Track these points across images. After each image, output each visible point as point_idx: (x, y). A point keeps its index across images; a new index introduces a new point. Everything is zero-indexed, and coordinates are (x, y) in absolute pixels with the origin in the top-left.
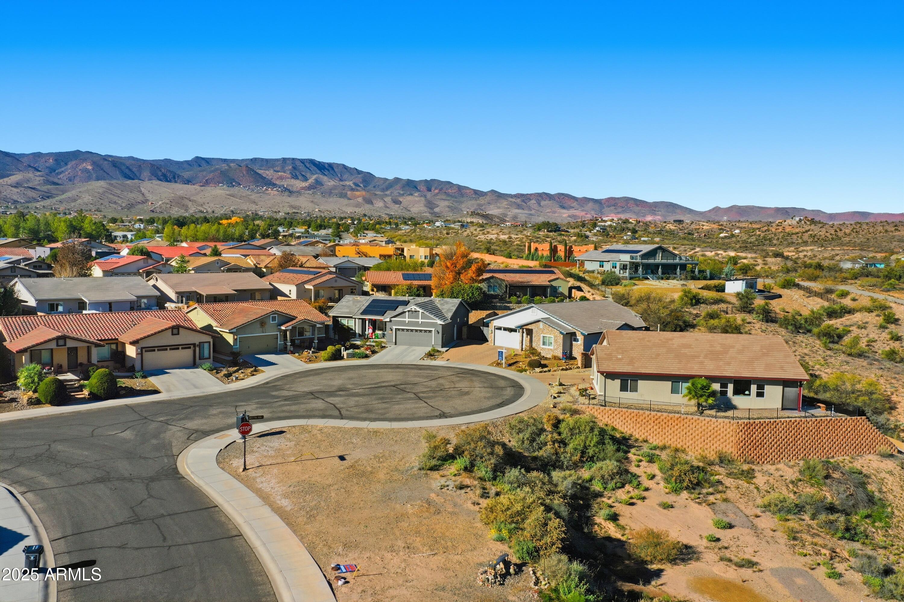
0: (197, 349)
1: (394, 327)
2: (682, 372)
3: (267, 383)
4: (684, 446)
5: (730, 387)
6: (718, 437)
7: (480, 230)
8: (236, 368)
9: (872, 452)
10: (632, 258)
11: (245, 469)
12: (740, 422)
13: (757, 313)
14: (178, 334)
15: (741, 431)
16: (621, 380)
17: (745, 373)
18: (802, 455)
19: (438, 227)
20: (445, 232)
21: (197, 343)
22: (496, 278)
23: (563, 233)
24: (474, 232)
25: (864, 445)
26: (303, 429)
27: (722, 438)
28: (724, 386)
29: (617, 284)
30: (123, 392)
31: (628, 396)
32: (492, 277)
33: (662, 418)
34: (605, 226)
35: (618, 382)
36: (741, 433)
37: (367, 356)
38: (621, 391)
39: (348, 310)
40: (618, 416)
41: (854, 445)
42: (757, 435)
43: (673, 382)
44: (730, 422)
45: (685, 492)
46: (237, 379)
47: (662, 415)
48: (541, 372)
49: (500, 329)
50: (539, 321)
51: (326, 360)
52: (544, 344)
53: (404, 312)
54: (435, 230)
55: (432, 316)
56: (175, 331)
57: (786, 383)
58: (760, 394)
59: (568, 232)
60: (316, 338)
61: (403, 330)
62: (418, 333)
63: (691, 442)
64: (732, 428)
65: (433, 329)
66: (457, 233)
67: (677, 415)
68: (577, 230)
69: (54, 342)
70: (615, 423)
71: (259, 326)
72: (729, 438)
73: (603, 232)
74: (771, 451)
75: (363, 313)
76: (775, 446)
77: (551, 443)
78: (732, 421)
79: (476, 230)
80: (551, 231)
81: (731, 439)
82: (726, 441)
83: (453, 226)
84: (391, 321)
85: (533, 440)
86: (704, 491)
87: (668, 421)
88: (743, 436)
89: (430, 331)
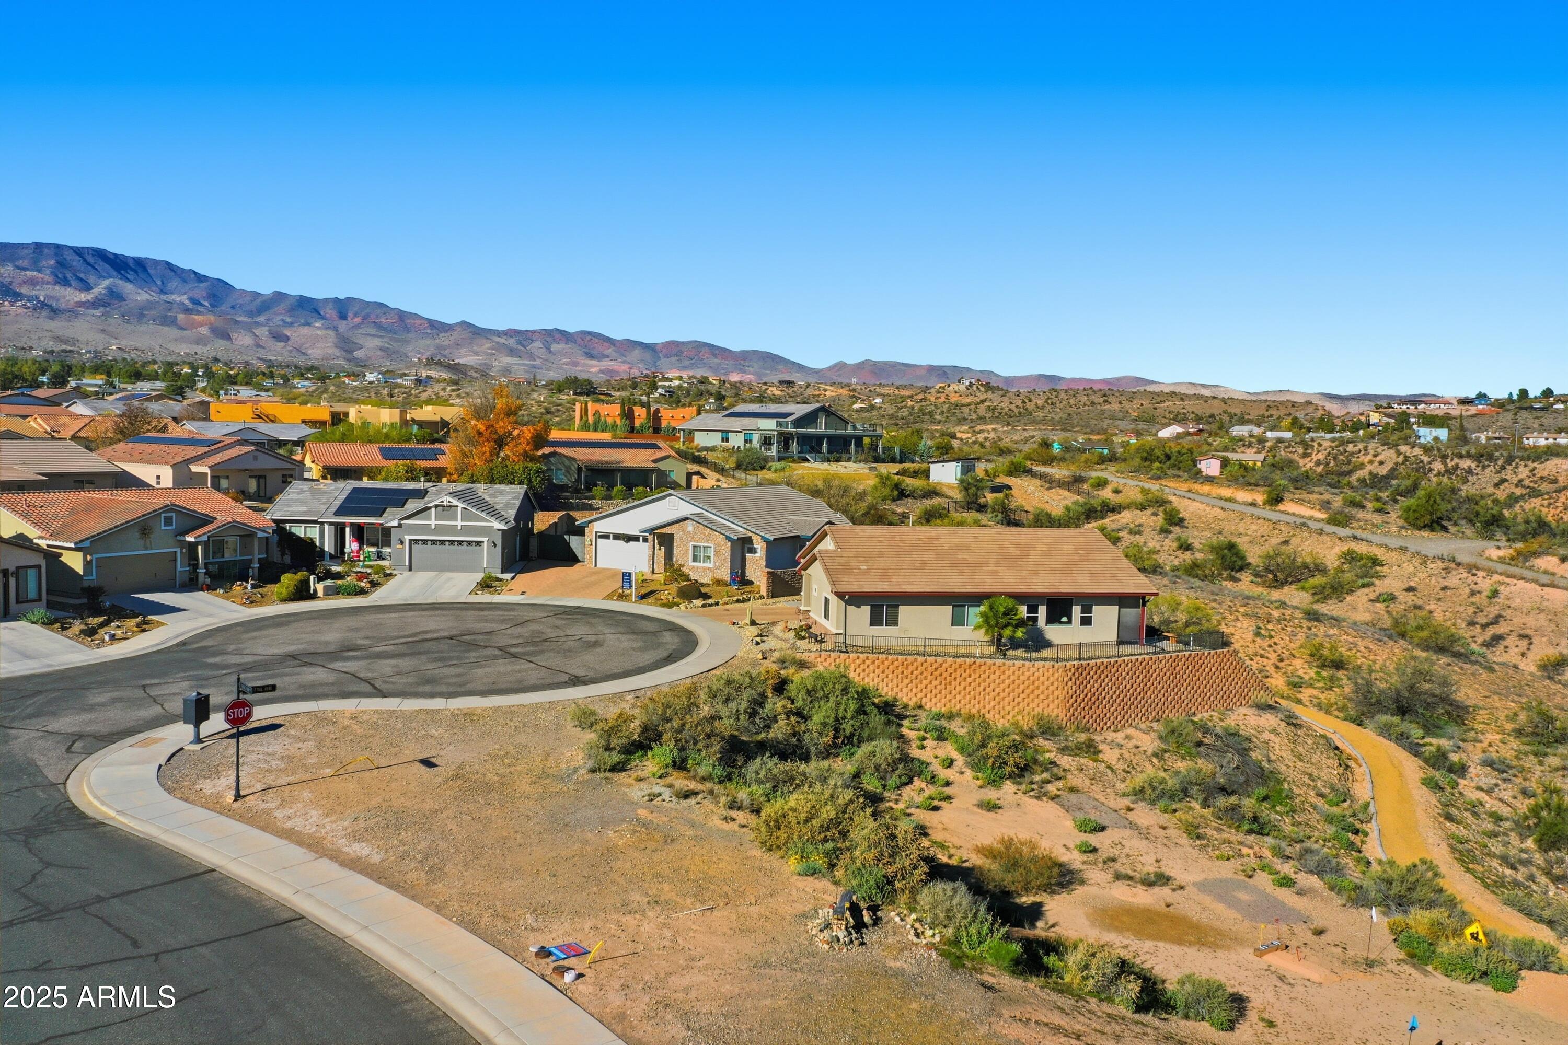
0: (12, 581)
1: (407, 538)
2: (970, 589)
3: (183, 643)
4: (983, 711)
5: (1042, 611)
6: (1036, 692)
7: (453, 391)
8: (101, 619)
9: (1244, 703)
10: (779, 424)
11: (238, 797)
12: (1069, 664)
13: (994, 511)
15: (1071, 679)
16: (872, 606)
17: (1065, 587)
18: (1154, 713)
19: (371, 383)
20: (385, 392)
21: (12, 569)
22: (560, 454)
23: (602, 397)
24: (442, 393)
25: (1234, 692)
26: (319, 719)
27: (1043, 693)
28: (1033, 609)
29: (762, 468)
31: (884, 634)
32: (554, 454)
33: (945, 665)
34: (670, 387)
35: (866, 610)
36: (1070, 684)
37: (362, 592)
38: (871, 625)
39: (304, 509)
40: (871, 667)
41: (1221, 693)
42: (1093, 685)
43: (954, 606)
44: (1053, 667)
45: (1008, 782)
46: (113, 637)
47: (945, 662)
48: (703, 606)
49: (606, 536)
50: (686, 519)
51: (284, 600)
52: (695, 559)
53: (427, 509)
54: (366, 389)
55: (483, 515)
57: (1123, 600)
58: (1086, 621)
59: (610, 395)
60: (256, 560)
61: (425, 542)
62: (455, 547)
63: (993, 703)
64: (1056, 675)
65: (485, 539)
66: (409, 394)
67: (968, 660)
68: (624, 394)
70: (866, 680)
71: (137, 535)
72: (1053, 692)
73: (671, 396)
74: (1112, 710)
75: (338, 513)
76: (1118, 701)
77: (783, 716)
78: (1056, 665)
79: (444, 389)
80: (580, 394)
81: (1056, 693)
82: (1048, 697)
83: (399, 381)
84: (400, 526)
85: (753, 714)
86: (1037, 778)
87: (955, 670)
88: (1074, 688)
89: (479, 543)
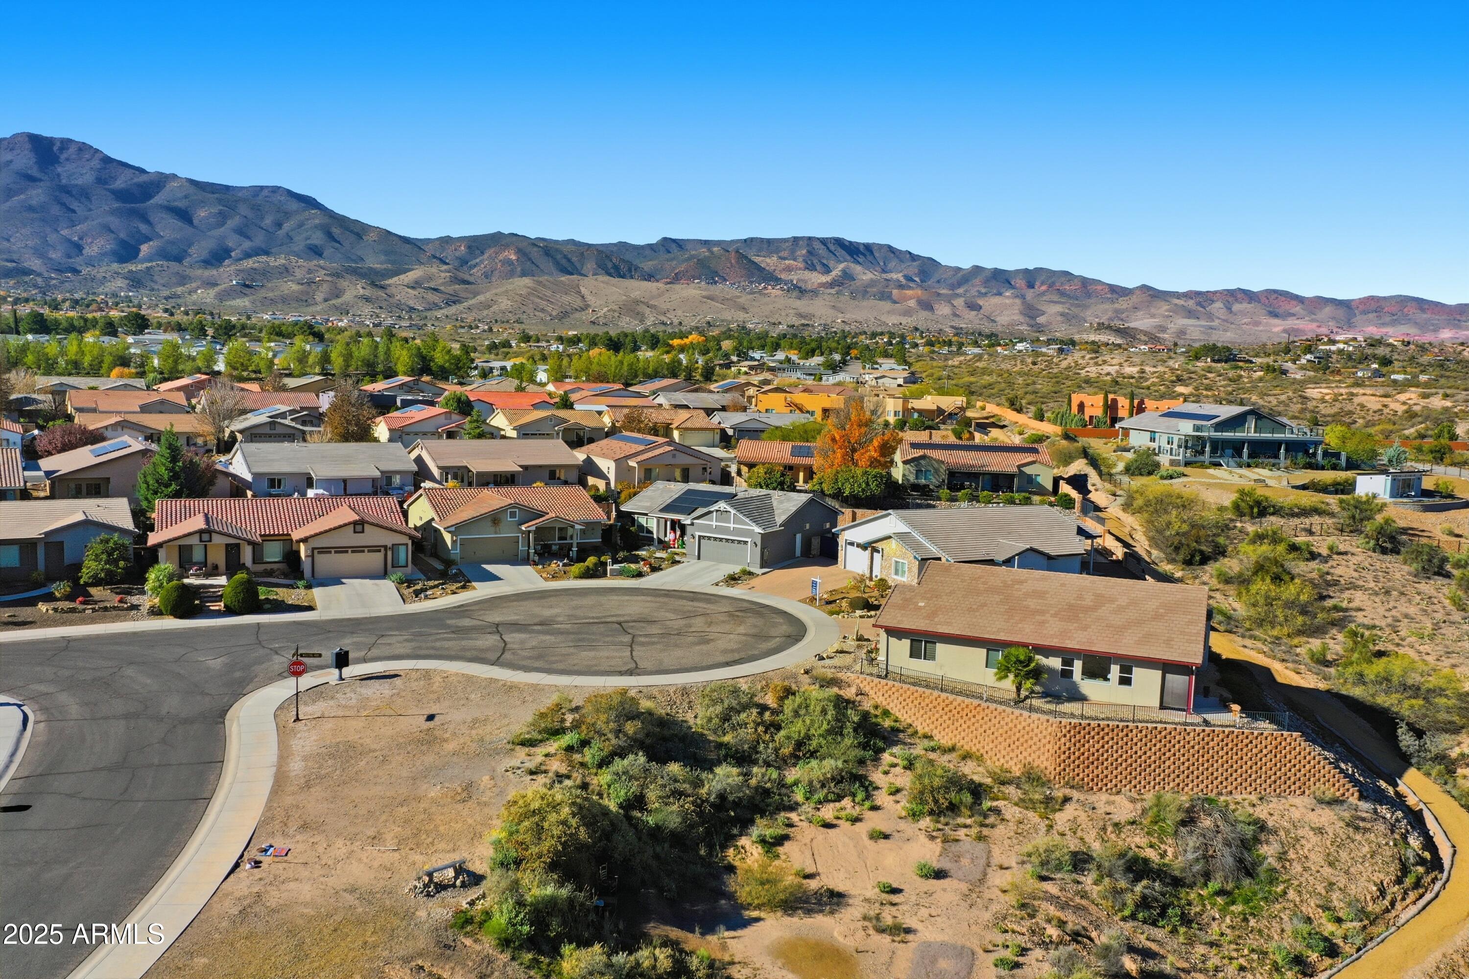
0: (389, 553)
1: (697, 534)
2: (1002, 637)
4: (982, 751)
5: (1078, 666)
6: (1030, 742)
7: (1092, 358)
8: (436, 582)
9: (1307, 792)
10: (1197, 428)
11: (297, 719)
14: (363, 532)
15: (1065, 736)
16: (912, 640)
17: (1101, 646)
19: (1020, 351)
20: (1029, 360)
21: (389, 545)
22: (929, 457)
23: (1241, 364)
24: (1080, 361)
27: (1035, 744)
28: (1068, 662)
30: (267, 606)
32: (923, 457)
33: (955, 704)
34: (1330, 351)
35: (906, 643)
36: (1063, 740)
37: (640, 575)
38: (911, 656)
39: (648, 504)
41: (1273, 778)
42: (1094, 745)
43: (988, 650)
44: (1048, 721)
46: (426, 597)
47: (955, 700)
48: (861, 617)
49: (852, 544)
50: (890, 537)
51: (576, 578)
52: (896, 573)
53: (710, 512)
55: (747, 520)
56: (359, 528)
57: (1168, 667)
58: (1125, 681)
59: (1251, 362)
60: (575, 545)
61: (709, 538)
62: (730, 544)
63: (991, 745)
64: (1050, 729)
65: (749, 540)
66: (1050, 362)
67: (976, 702)
68: (1270, 360)
69: (197, 536)
70: (891, 705)
71: (490, 524)
72: (1044, 746)
73: (1319, 363)
74: (1115, 772)
76: (1124, 765)
78: (1052, 719)
79: (1083, 357)
80: (1219, 361)
81: (1048, 746)
82: (1039, 749)
83: (1044, 350)
84: (692, 524)
87: (963, 709)
88: (1068, 744)
89: (746, 543)
